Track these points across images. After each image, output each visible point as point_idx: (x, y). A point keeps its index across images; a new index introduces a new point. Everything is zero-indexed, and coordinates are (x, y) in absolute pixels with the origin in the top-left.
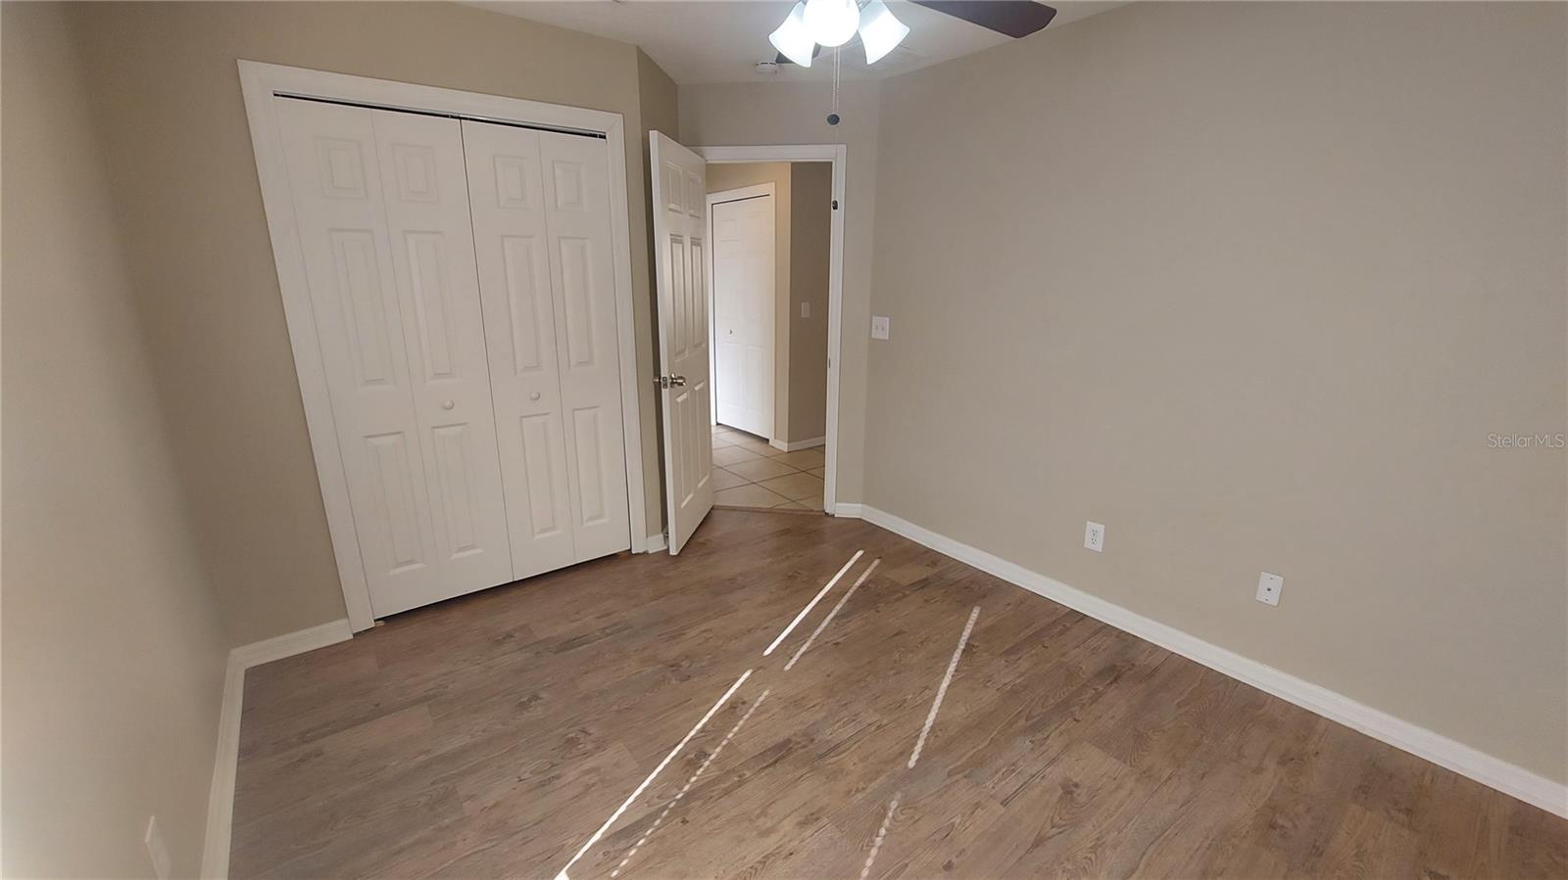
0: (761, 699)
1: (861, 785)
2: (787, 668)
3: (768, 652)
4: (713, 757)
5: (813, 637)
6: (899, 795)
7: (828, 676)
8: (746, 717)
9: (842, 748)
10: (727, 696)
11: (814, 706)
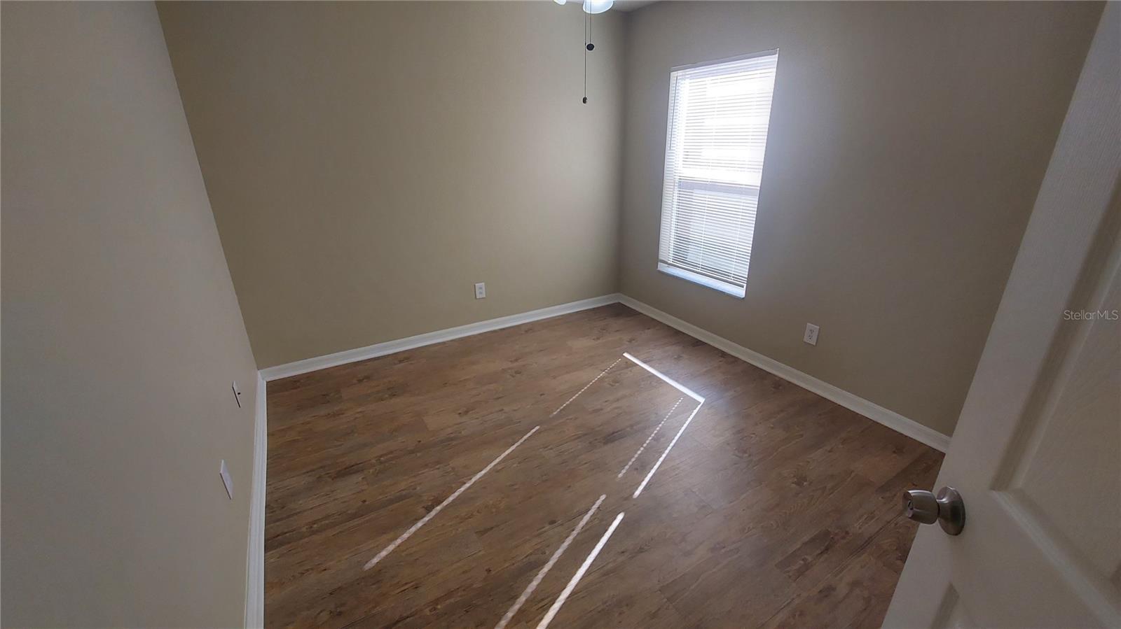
0: (624, 471)
1: (568, 421)
2: (603, 497)
3: (620, 517)
4: (650, 438)
5: (575, 533)
6: (551, 416)
7: (570, 487)
8: (633, 460)
9: (573, 438)
10: (650, 475)
11: (586, 463)
